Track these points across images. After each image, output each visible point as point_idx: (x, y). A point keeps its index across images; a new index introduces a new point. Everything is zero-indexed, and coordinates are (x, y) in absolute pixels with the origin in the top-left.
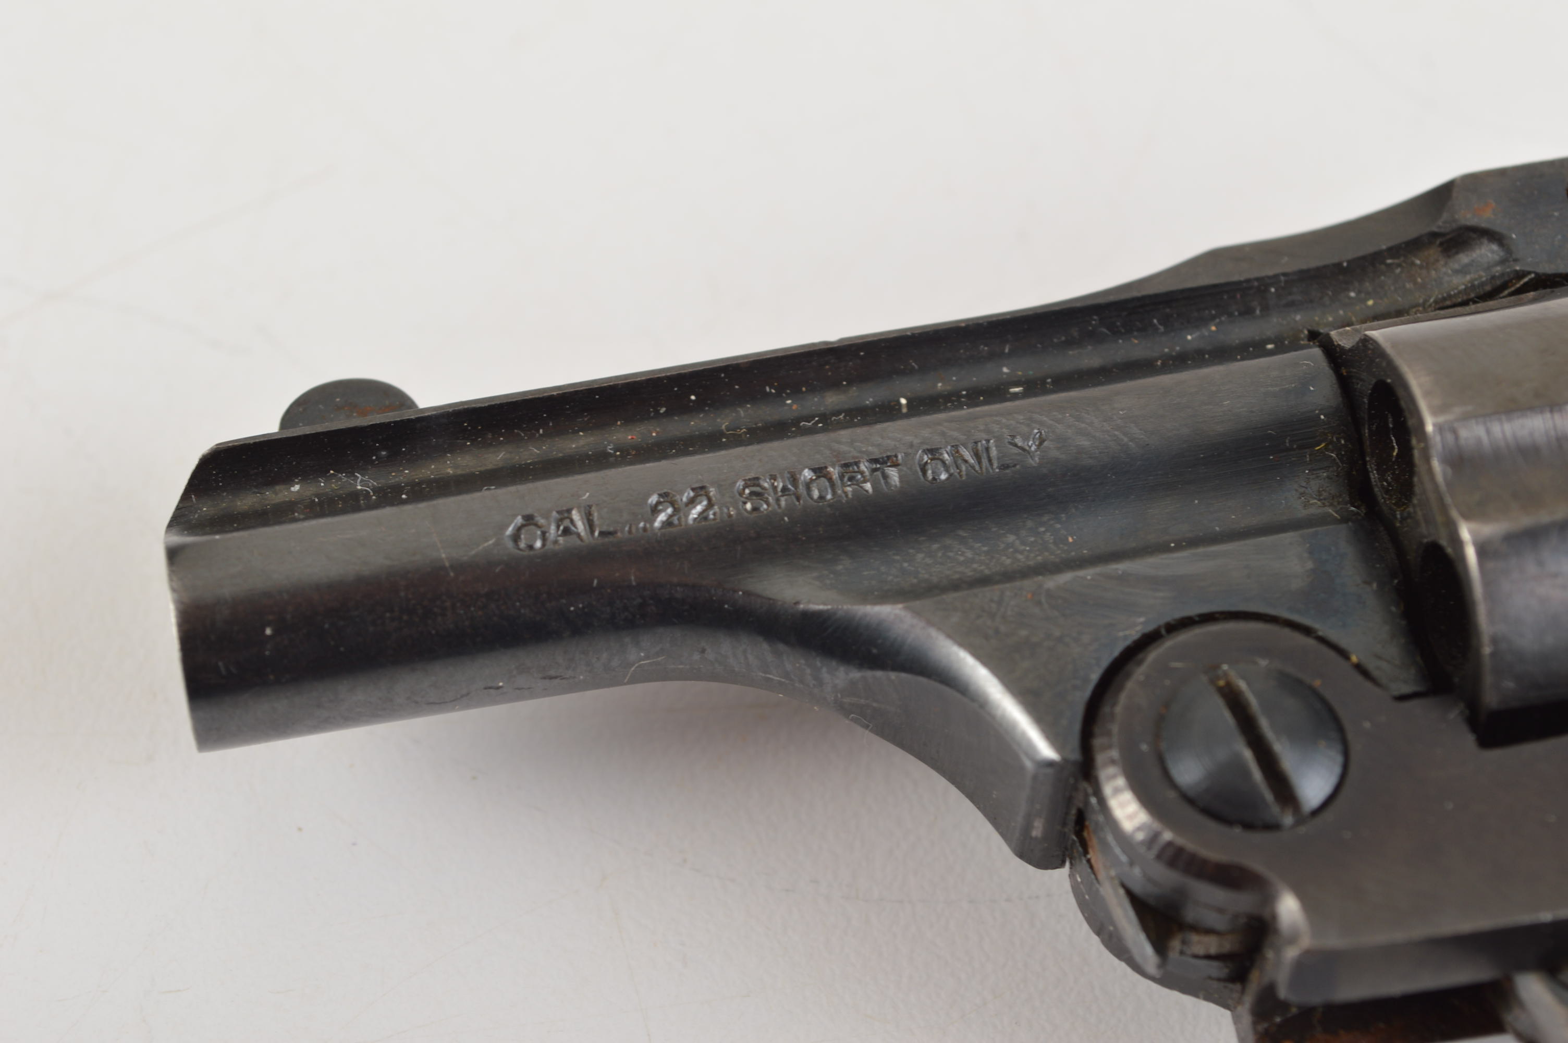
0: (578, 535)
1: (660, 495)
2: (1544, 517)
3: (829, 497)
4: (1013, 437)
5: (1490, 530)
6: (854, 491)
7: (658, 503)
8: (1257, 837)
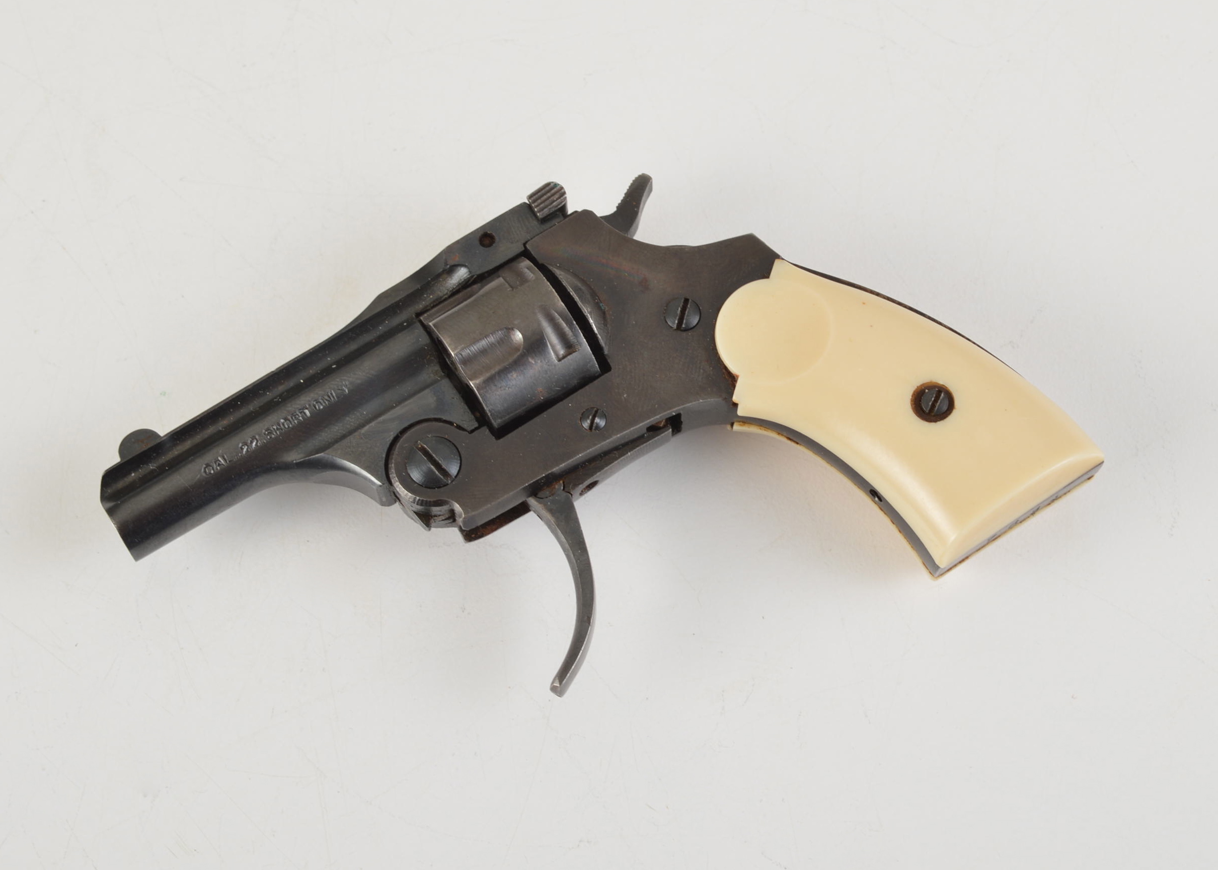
0: (223, 464)
1: (242, 443)
2: (493, 372)
3: (291, 426)
4: (338, 387)
5: (477, 381)
6: (298, 422)
7: (242, 446)
8: (442, 490)
